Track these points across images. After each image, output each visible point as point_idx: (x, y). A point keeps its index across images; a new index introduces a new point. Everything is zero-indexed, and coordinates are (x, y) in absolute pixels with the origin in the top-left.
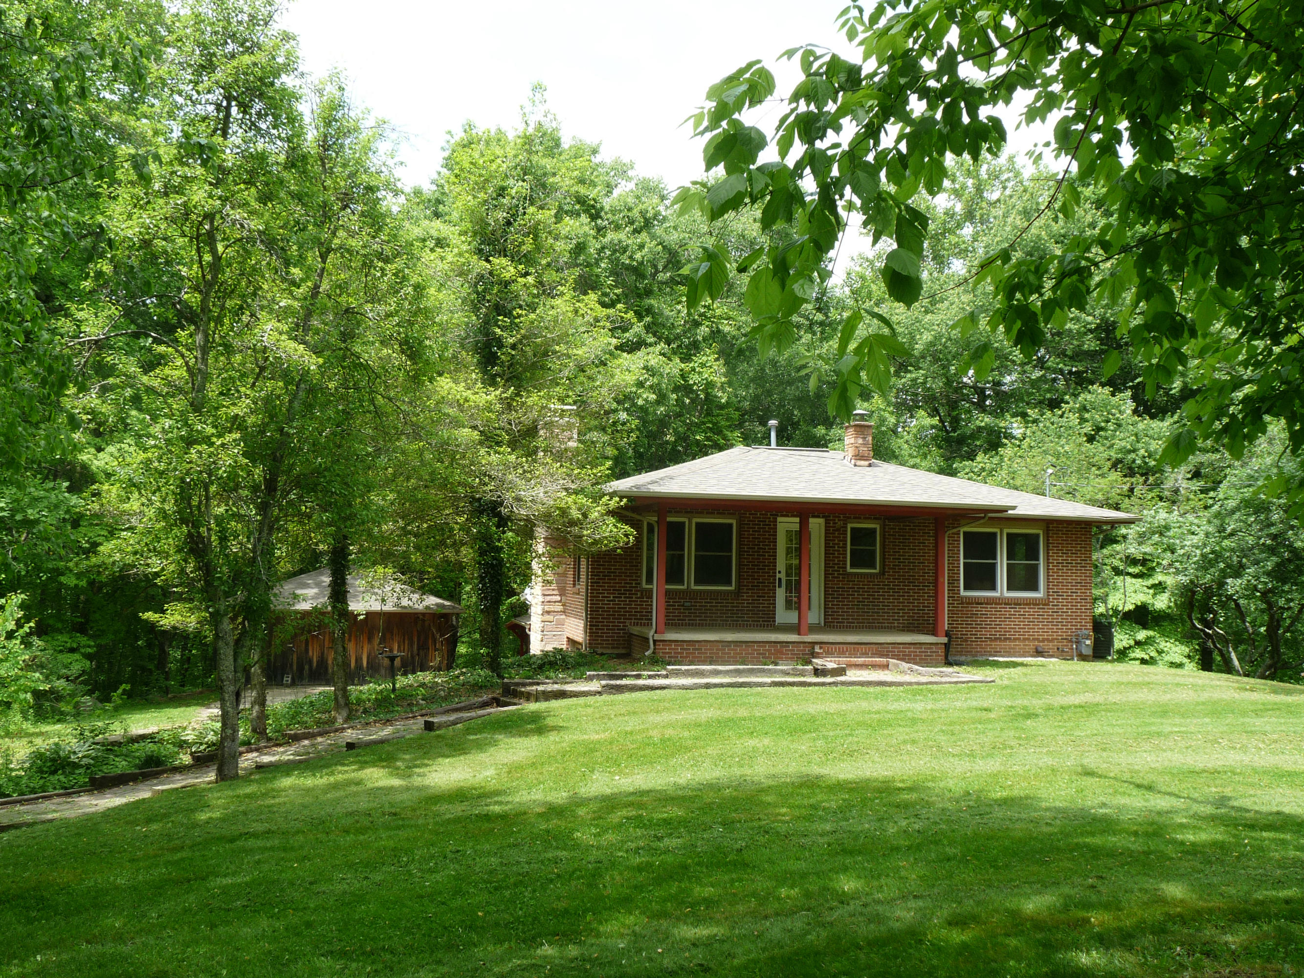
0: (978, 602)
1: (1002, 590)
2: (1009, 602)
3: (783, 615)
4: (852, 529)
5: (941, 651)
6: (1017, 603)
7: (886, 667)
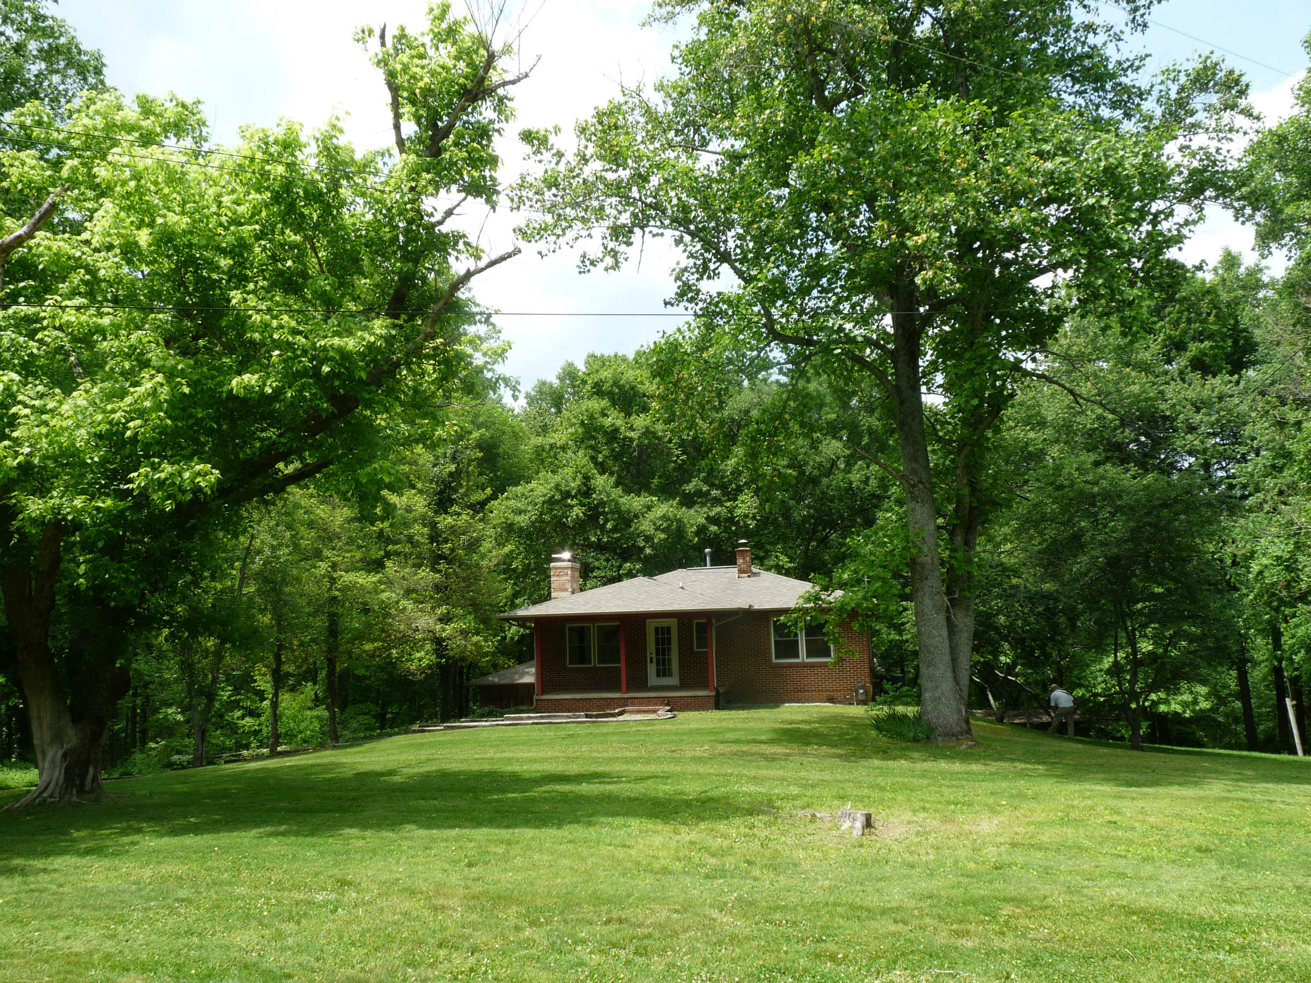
0: (783, 666)
1: (803, 657)
2: (805, 666)
3: (653, 680)
4: (697, 624)
5: (712, 701)
6: (812, 666)
7: (655, 711)
